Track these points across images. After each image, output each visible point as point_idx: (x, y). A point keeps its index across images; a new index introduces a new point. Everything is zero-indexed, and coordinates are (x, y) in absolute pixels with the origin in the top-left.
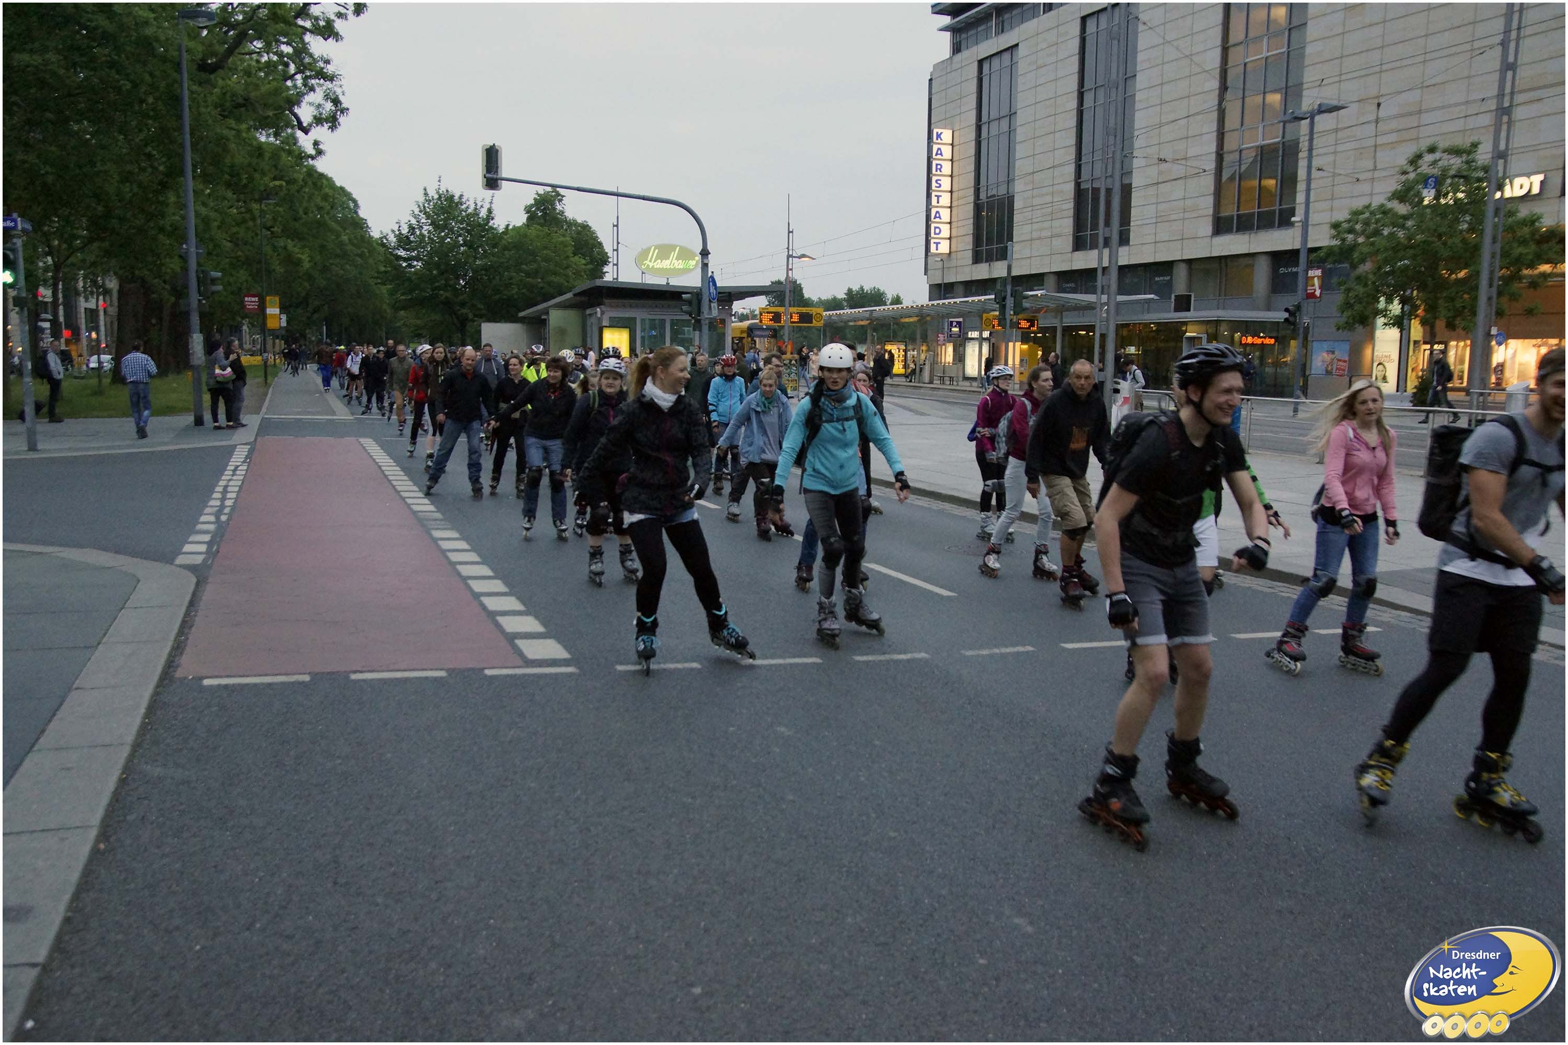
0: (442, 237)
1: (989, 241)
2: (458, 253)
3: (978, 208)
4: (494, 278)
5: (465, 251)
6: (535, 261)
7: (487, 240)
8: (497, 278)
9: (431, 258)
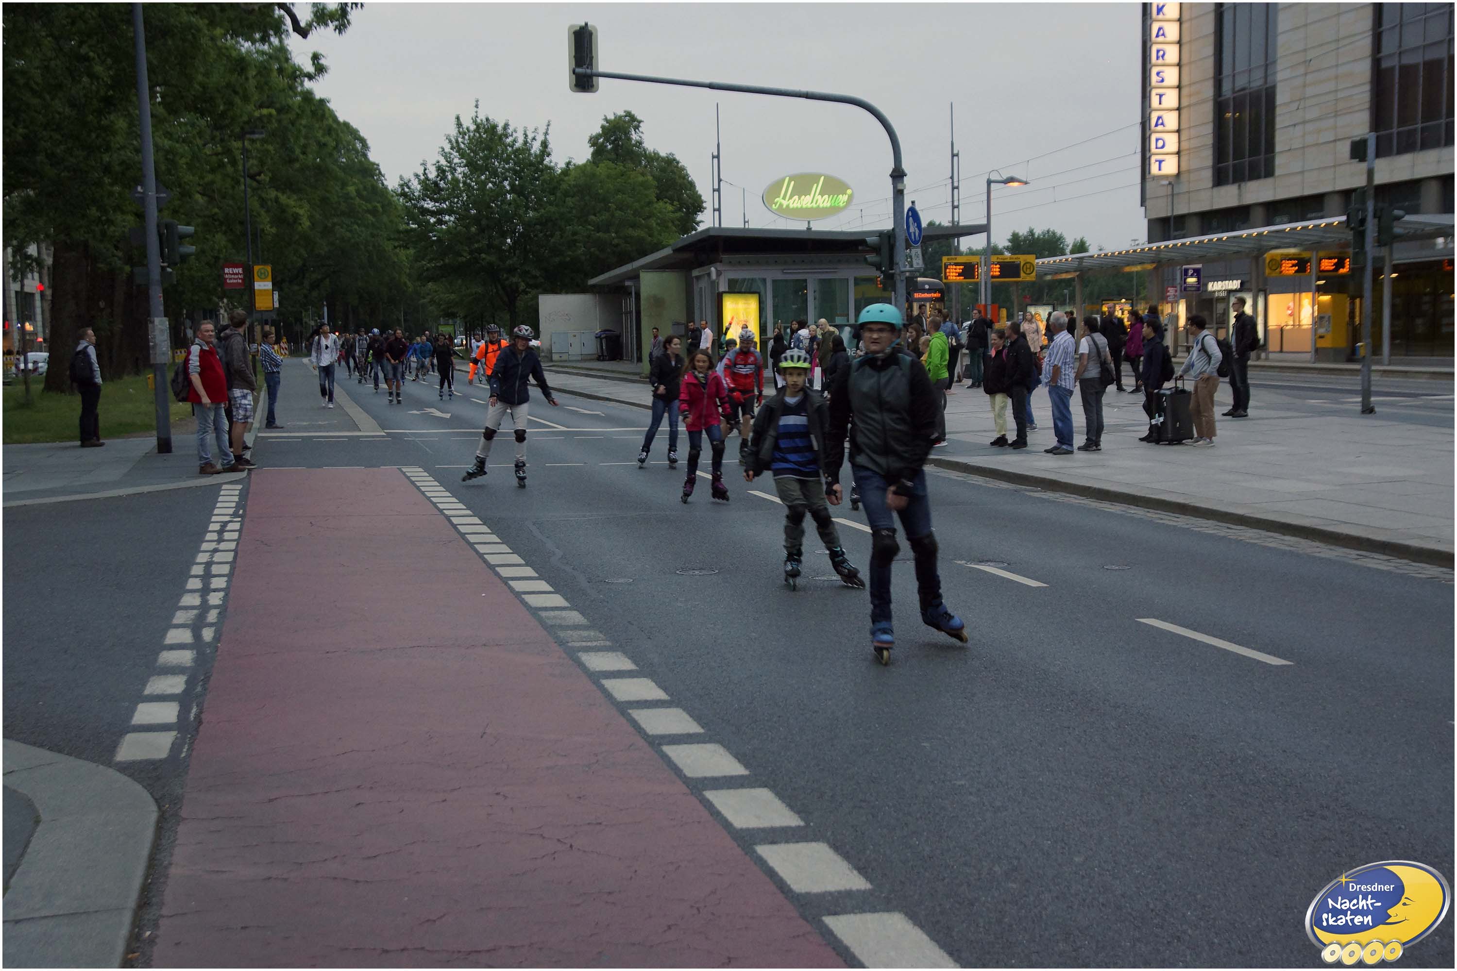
0: (482, 181)
1: (1238, 154)
2: (504, 201)
3: (1220, 107)
4: (552, 236)
5: (514, 199)
6: (608, 209)
7: (542, 184)
8: (558, 233)
9: (467, 210)
